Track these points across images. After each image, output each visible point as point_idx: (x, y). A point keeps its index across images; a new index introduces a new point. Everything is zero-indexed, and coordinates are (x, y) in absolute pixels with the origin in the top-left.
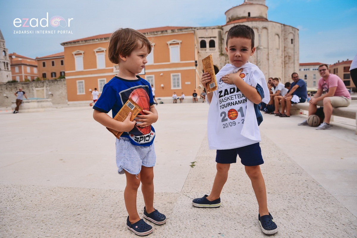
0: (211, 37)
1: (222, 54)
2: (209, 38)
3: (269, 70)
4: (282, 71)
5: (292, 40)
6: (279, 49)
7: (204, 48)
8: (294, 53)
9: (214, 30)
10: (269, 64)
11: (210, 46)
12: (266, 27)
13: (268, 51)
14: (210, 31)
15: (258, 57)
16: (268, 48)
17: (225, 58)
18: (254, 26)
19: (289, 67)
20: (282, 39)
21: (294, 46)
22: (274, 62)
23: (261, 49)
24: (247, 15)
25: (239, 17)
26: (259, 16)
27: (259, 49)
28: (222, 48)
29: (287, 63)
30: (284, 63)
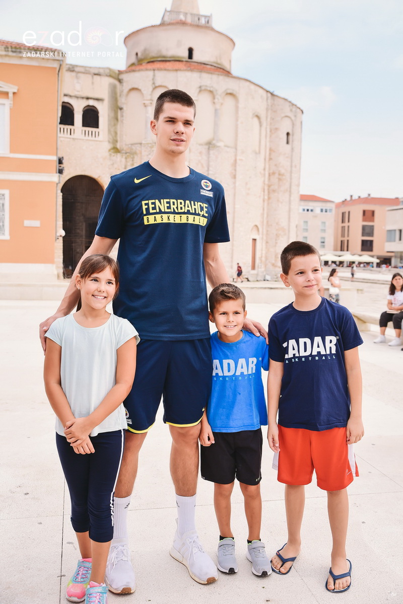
0: (88, 98)
1: (116, 150)
2: (83, 98)
3: (234, 204)
4: (264, 209)
5: (288, 134)
6: (259, 152)
7: (69, 127)
8: (291, 166)
9: (97, 78)
10: (235, 188)
11: (85, 124)
12: (234, 93)
13: (236, 155)
14: (86, 79)
15: (211, 168)
16: (236, 149)
17: (123, 160)
18: (206, 86)
19: (278, 201)
20: (266, 128)
21: (292, 149)
22: (247, 184)
23: (219, 147)
24: (186, 54)
25: (164, 57)
26: (214, 63)
27: (215, 146)
28: (116, 133)
29: (274, 191)
30: (268, 189)
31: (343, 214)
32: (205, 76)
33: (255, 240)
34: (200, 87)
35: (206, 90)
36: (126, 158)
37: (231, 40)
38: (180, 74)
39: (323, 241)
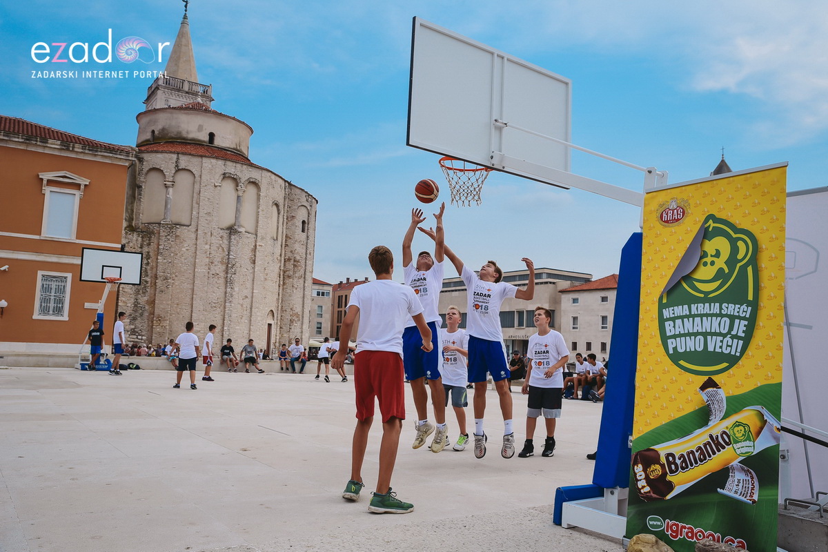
1: (132, 228)
3: (253, 289)
4: (279, 295)
5: (304, 222)
6: (277, 239)
8: (306, 254)
10: (254, 273)
12: (257, 182)
13: (256, 242)
16: (256, 235)
17: (140, 239)
19: (293, 286)
20: (284, 216)
21: (308, 237)
22: (265, 269)
23: (240, 232)
24: (206, 138)
25: (184, 139)
26: (234, 149)
27: (236, 232)
28: (132, 211)
29: (289, 277)
30: (283, 275)
31: (340, 298)
32: (229, 163)
33: (270, 325)
34: (224, 174)
35: (229, 177)
36: (142, 237)
37: (251, 129)
38: (205, 160)
39: (319, 326)
